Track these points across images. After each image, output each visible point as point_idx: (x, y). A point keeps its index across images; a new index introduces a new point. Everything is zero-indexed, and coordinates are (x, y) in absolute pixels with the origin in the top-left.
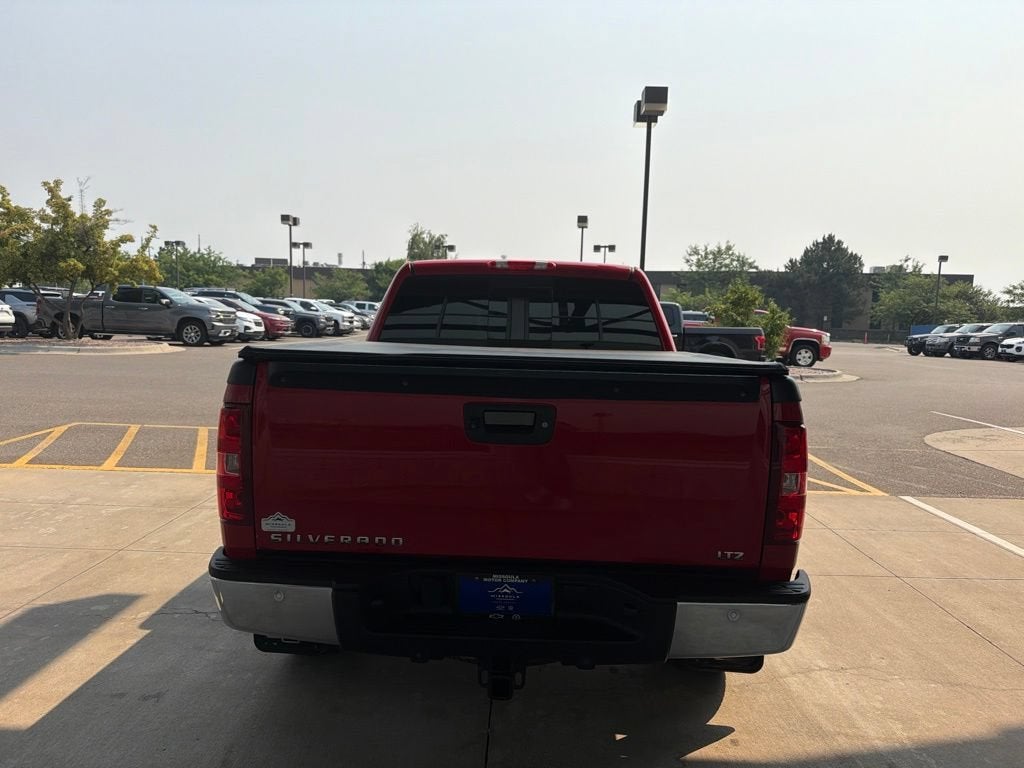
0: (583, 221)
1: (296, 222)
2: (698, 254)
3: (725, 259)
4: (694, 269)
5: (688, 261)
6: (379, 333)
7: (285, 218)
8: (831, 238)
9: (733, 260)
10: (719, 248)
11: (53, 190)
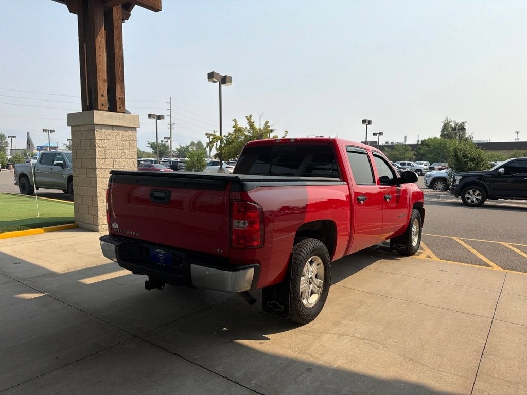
1: (370, 123)
6: (235, 172)
7: (364, 122)
11: (249, 119)
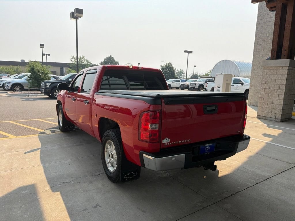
0: (42, 45)
2: (74, 58)
3: (82, 60)
4: (74, 63)
5: (71, 60)
8: (111, 56)
9: (85, 61)
10: (80, 57)
